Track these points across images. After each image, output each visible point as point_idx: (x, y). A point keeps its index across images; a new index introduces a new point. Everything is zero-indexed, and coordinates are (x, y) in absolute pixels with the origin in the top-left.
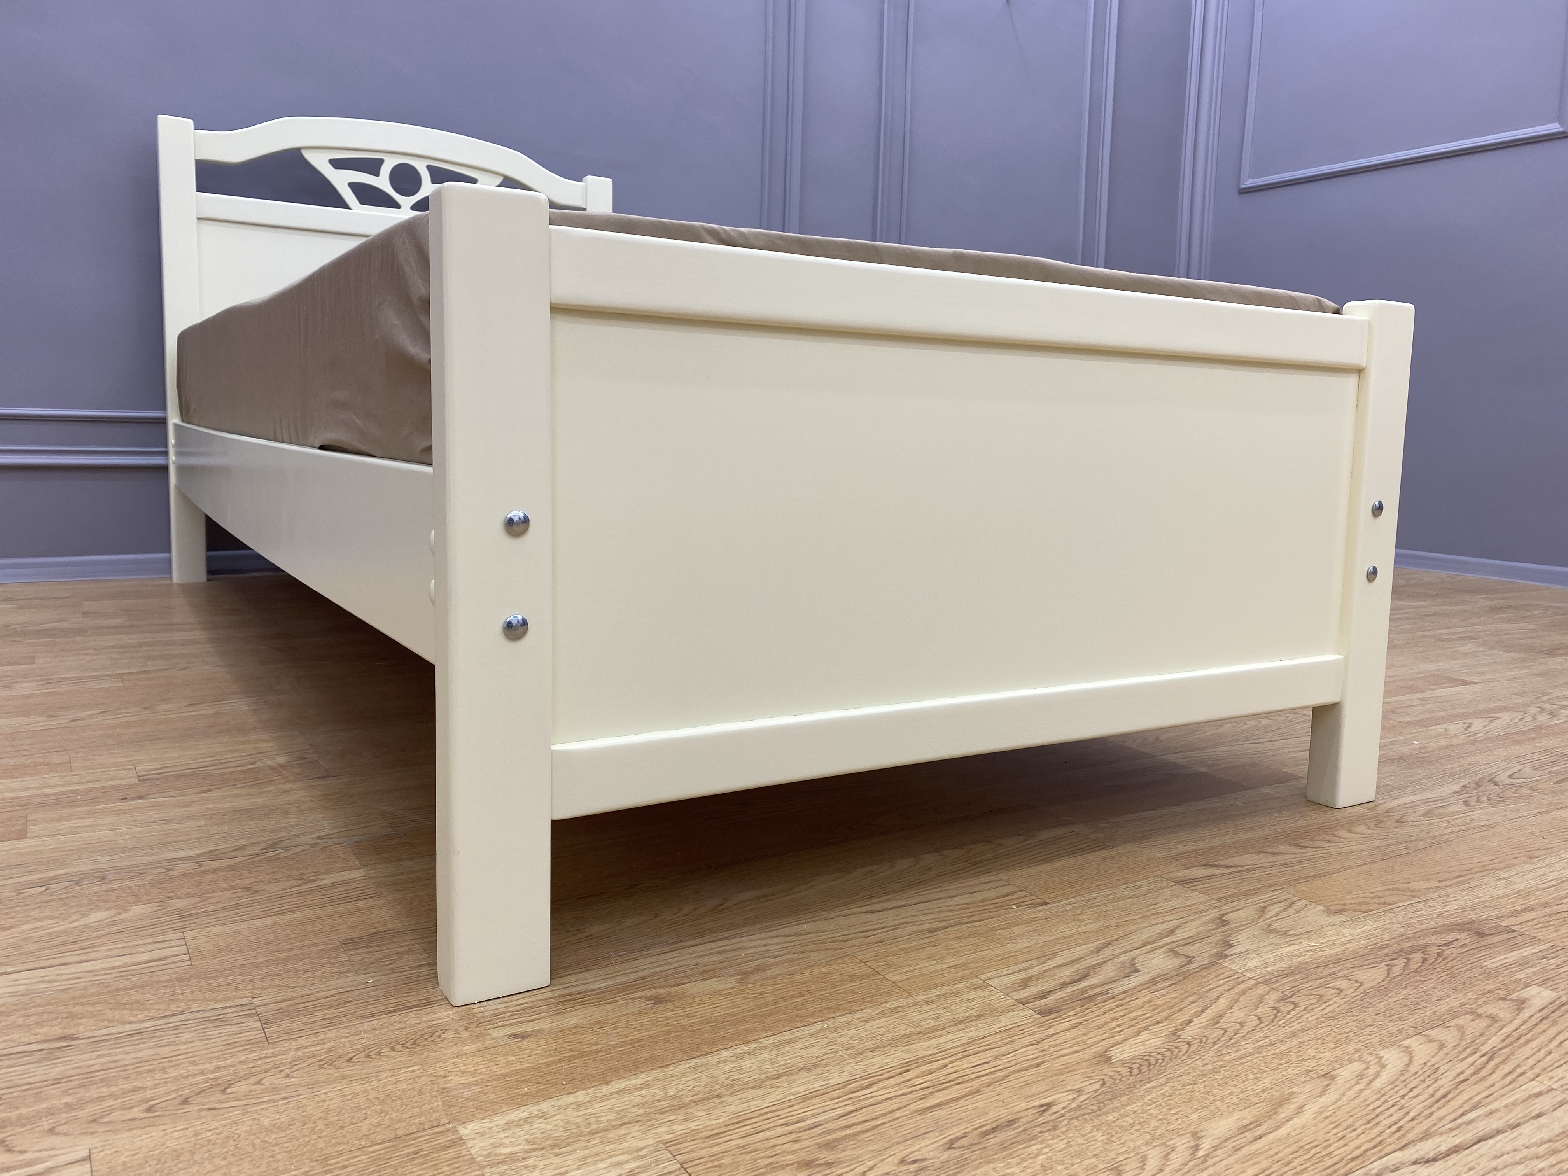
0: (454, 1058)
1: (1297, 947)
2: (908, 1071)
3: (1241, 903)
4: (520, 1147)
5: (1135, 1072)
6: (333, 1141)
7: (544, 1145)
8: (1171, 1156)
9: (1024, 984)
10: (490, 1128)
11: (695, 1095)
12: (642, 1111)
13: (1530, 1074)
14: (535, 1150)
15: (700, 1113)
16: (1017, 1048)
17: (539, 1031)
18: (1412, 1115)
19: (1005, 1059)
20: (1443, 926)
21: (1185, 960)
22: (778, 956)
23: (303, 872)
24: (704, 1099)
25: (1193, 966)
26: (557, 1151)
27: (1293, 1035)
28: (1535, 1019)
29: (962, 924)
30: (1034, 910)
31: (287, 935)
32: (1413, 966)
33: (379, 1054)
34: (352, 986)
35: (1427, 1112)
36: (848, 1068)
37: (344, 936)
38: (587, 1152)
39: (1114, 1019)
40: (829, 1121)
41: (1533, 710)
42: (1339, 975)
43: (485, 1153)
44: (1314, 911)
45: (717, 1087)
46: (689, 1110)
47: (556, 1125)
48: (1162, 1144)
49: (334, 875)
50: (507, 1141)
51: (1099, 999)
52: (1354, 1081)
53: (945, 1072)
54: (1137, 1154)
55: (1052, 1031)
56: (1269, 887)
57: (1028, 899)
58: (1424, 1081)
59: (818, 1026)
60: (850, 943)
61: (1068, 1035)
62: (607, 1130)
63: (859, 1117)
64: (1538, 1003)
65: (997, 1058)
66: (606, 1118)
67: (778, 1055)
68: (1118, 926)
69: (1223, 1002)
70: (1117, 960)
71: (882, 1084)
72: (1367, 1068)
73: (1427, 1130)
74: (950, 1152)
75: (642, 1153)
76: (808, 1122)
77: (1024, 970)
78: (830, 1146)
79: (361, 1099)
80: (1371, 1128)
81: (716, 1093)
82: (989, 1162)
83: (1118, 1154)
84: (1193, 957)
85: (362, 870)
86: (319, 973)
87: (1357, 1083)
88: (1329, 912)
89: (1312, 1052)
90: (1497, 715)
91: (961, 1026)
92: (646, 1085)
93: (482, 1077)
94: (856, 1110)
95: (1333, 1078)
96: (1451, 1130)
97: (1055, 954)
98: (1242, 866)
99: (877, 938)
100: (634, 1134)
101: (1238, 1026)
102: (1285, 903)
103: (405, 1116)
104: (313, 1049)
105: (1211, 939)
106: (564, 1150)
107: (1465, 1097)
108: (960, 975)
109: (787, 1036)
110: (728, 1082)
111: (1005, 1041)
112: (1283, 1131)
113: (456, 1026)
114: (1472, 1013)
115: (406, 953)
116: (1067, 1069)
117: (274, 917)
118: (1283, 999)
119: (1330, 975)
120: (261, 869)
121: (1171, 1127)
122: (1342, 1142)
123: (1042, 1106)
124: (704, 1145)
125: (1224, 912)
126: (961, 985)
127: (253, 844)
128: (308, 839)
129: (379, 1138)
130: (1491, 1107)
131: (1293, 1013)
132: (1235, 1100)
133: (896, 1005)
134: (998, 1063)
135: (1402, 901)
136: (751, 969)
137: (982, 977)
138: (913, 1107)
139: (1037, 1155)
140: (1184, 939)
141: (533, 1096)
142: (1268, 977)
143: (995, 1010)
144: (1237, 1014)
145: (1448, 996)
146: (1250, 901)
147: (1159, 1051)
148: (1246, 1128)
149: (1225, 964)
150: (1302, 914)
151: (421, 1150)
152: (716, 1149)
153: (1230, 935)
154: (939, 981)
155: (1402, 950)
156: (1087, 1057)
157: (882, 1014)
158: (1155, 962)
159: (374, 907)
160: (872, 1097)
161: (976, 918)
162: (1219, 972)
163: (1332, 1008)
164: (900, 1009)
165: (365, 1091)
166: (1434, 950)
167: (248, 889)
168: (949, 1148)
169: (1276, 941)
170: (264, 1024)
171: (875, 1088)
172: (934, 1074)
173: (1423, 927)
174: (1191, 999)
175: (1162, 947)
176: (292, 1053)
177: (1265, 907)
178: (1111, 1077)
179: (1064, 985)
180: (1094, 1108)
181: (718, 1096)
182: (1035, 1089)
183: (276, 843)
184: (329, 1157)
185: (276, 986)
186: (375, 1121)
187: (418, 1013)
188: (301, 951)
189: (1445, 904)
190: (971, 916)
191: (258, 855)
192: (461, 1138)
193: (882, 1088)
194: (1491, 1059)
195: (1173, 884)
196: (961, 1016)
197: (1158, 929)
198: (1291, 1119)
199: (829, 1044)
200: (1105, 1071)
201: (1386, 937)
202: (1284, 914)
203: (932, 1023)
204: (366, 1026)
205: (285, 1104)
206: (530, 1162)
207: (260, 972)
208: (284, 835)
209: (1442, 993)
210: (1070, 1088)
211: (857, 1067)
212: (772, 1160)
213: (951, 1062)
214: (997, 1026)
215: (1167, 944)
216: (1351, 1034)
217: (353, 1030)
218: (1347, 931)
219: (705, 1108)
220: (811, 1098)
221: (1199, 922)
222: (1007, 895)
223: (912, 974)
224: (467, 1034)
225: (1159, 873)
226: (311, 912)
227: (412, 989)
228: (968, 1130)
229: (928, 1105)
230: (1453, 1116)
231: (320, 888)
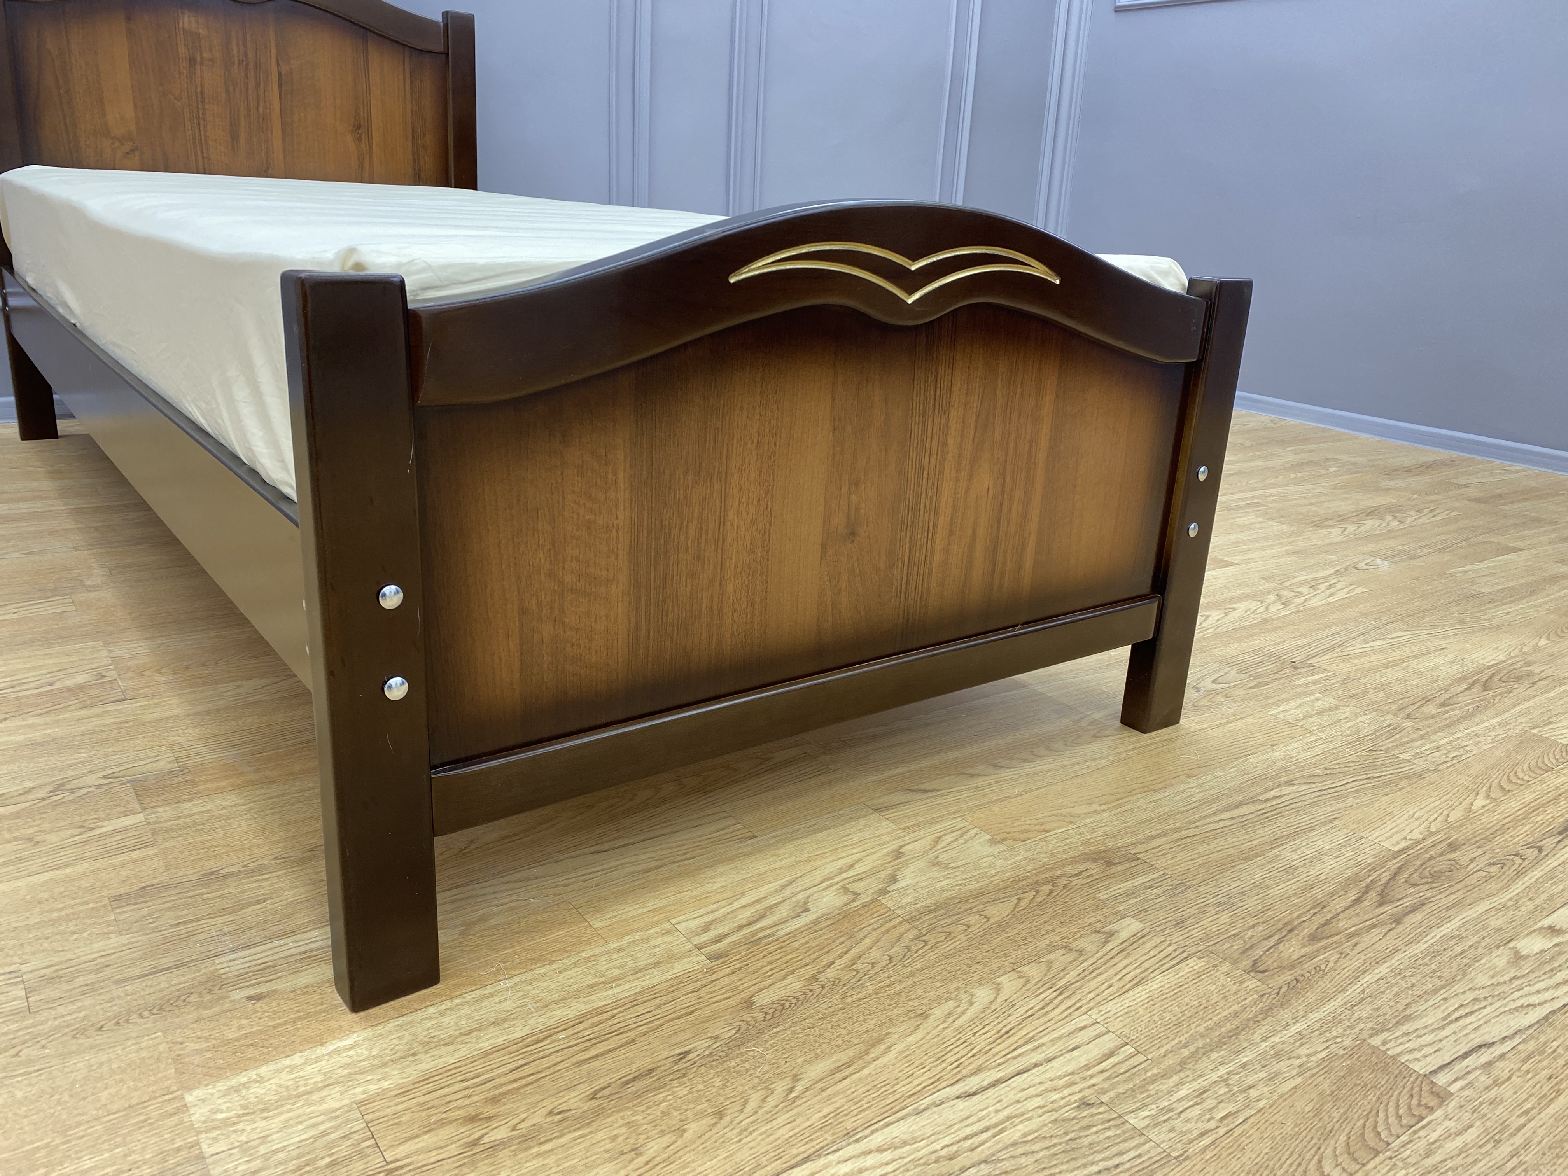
0: (192, 1023)
1: (950, 881)
2: (581, 1022)
3: (922, 833)
4: (234, 1112)
5: (769, 1017)
6: (76, 1112)
7: (256, 1109)
8: (768, 1099)
9: (706, 928)
10: (212, 1095)
11: (395, 1054)
12: (346, 1071)
13: (1084, 1009)
14: (246, 1114)
15: (395, 1072)
16: (680, 995)
17: (274, 992)
18: (974, 1051)
19: (666, 1008)
20: (1082, 854)
21: (852, 897)
22: (502, 905)
23: (84, 818)
24: (401, 1058)
25: (856, 904)
26: (265, 1115)
27: (912, 975)
28: (1114, 952)
29: (674, 862)
30: (741, 845)
31: (61, 893)
32: (1039, 899)
33: (127, 1021)
34: (113, 948)
35: (988, 1048)
36: (532, 1021)
37: (113, 892)
38: (290, 1114)
39: (770, 963)
40: (500, 1076)
41: (1272, 598)
42: (973, 911)
43: (203, 1119)
44: (981, 840)
45: (416, 1045)
46: (387, 1069)
47: (269, 1089)
48: (766, 1088)
49: (114, 822)
50: (224, 1107)
51: (765, 941)
52: (942, 1020)
53: (611, 1023)
54: (741, 1098)
55: (714, 977)
56: (953, 813)
57: (741, 831)
58: (998, 1018)
59: (517, 979)
60: (569, 889)
61: (726, 981)
62: (311, 1093)
63: (528, 1070)
64: (1124, 935)
65: (659, 1007)
66: (312, 1081)
67: (474, 1011)
68: (808, 861)
69: (868, 941)
70: (794, 899)
71: (555, 1037)
72: (958, 1006)
73: (981, 1065)
74: (593, 1101)
75: (337, 1114)
76: (483, 1077)
77: (712, 912)
78: (495, 1100)
79: (105, 1068)
80: (937, 1065)
81: (413, 1051)
82: (619, 1111)
83: (726, 1099)
84: (859, 894)
85: (141, 815)
86: (85, 935)
87: (944, 1022)
88: (993, 842)
89: (919, 992)
90: (1236, 606)
91: (640, 975)
92: (356, 1045)
93: (214, 1042)
94: (526, 1064)
95: (927, 1017)
96: (999, 1065)
97: (743, 894)
98: (938, 790)
99: (596, 881)
100: (334, 1096)
101: (870, 967)
102: (959, 832)
103: (141, 1084)
104: (69, 1018)
105: (883, 875)
106: (271, 1113)
107: (1023, 1032)
108: (655, 919)
109: (489, 990)
110: (426, 1039)
111: (672, 989)
112: (866, 1071)
113: (201, 988)
114: (1065, 947)
115: (170, 909)
116: (714, 1017)
117: (51, 872)
118: (917, 938)
119: (966, 910)
120: (45, 816)
121: (778, 1071)
122: (909, 1080)
123: (680, 1054)
124: (390, 1104)
125: (903, 843)
126: (652, 931)
127: (40, 786)
128: (93, 779)
129: (115, 1107)
130: (1040, 1041)
131: (920, 952)
132: (840, 1042)
133: (591, 954)
134: (659, 1011)
135: (1059, 828)
136: (475, 919)
137: (673, 921)
138: (574, 1060)
139: (661, 1103)
140: (859, 874)
141: (256, 1060)
142: (914, 914)
143: (674, 956)
144: (875, 954)
145: (1054, 931)
146: (931, 830)
147: (796, 995)
148: (838, 1069)
149: (883, 901)
150: (969, 845)
151: (149, 1118)
152: (400, 1107)
153: (899, 869)
154: (636, 926)
155: (1037, 882)
156: (734, 1003)
157: (576, 964)
158: (825, 900)
159: (146, 858)
160: (543, 1050)
161: (688, 856)
162: (875, 910)
163: (955, 945)
164: (593, 958)
165: (110, 1060)
166: (1064, 881)
167: (30, 840)
168: (592, 1098)
169: (936, 874)
170: (28, 992)
171: (548, 1041)
172: (602, 1025)
173: (1065, 856)
174: (842, 939)
175: (837, 883)
176: (50, 1023)
177: (939, 838)
178: (748, 1023)
179: (741, 927)
180: (724, 1054)
181: (414, 1055)
182: (682, 1037)
183: (62, 785)
184: (71, 1128)
185: (43, 951)
186: (113, 1091)
187: (169, 975)
188: (71, 911)
189: (1094, 830)
190: (684, 854)
191: (44, 799)
192: (186, 1106)
193: (555, 1041)
194: (1060, 994)
195: (871, 811)
196: (641, 964)
197: (841, 863)
198: (877, 1059)
199: (522, 998)
200: (744, 1018)
201: (1030, 868)
202: (955, 844)
203: (616, 972)
204: (120, 992)
205: (37, 1076)
206: (239, 1127)
207: (31, 936)
208: (72, 773)
209: (1050, 928)
210: (709, 1035)
211: (539, 1021)
212: (444, 1116)
213: (620, 1012)
214: (670, 973)
215: (843, 880)
216: (959, 972)
217: (107, 997)
218: (999, 863)
219: (399, 1066)
220: (492, 1053)
221: (878, 855)
222: (724, 828)
223: (615, 920)
224: (209, 997)
225: (863, 799)
226: (86, 865)
227: (167, 949)
228: (614, 1080)
229: (587, 1057)
230: (1003, 1053)
231: (99, 837)
